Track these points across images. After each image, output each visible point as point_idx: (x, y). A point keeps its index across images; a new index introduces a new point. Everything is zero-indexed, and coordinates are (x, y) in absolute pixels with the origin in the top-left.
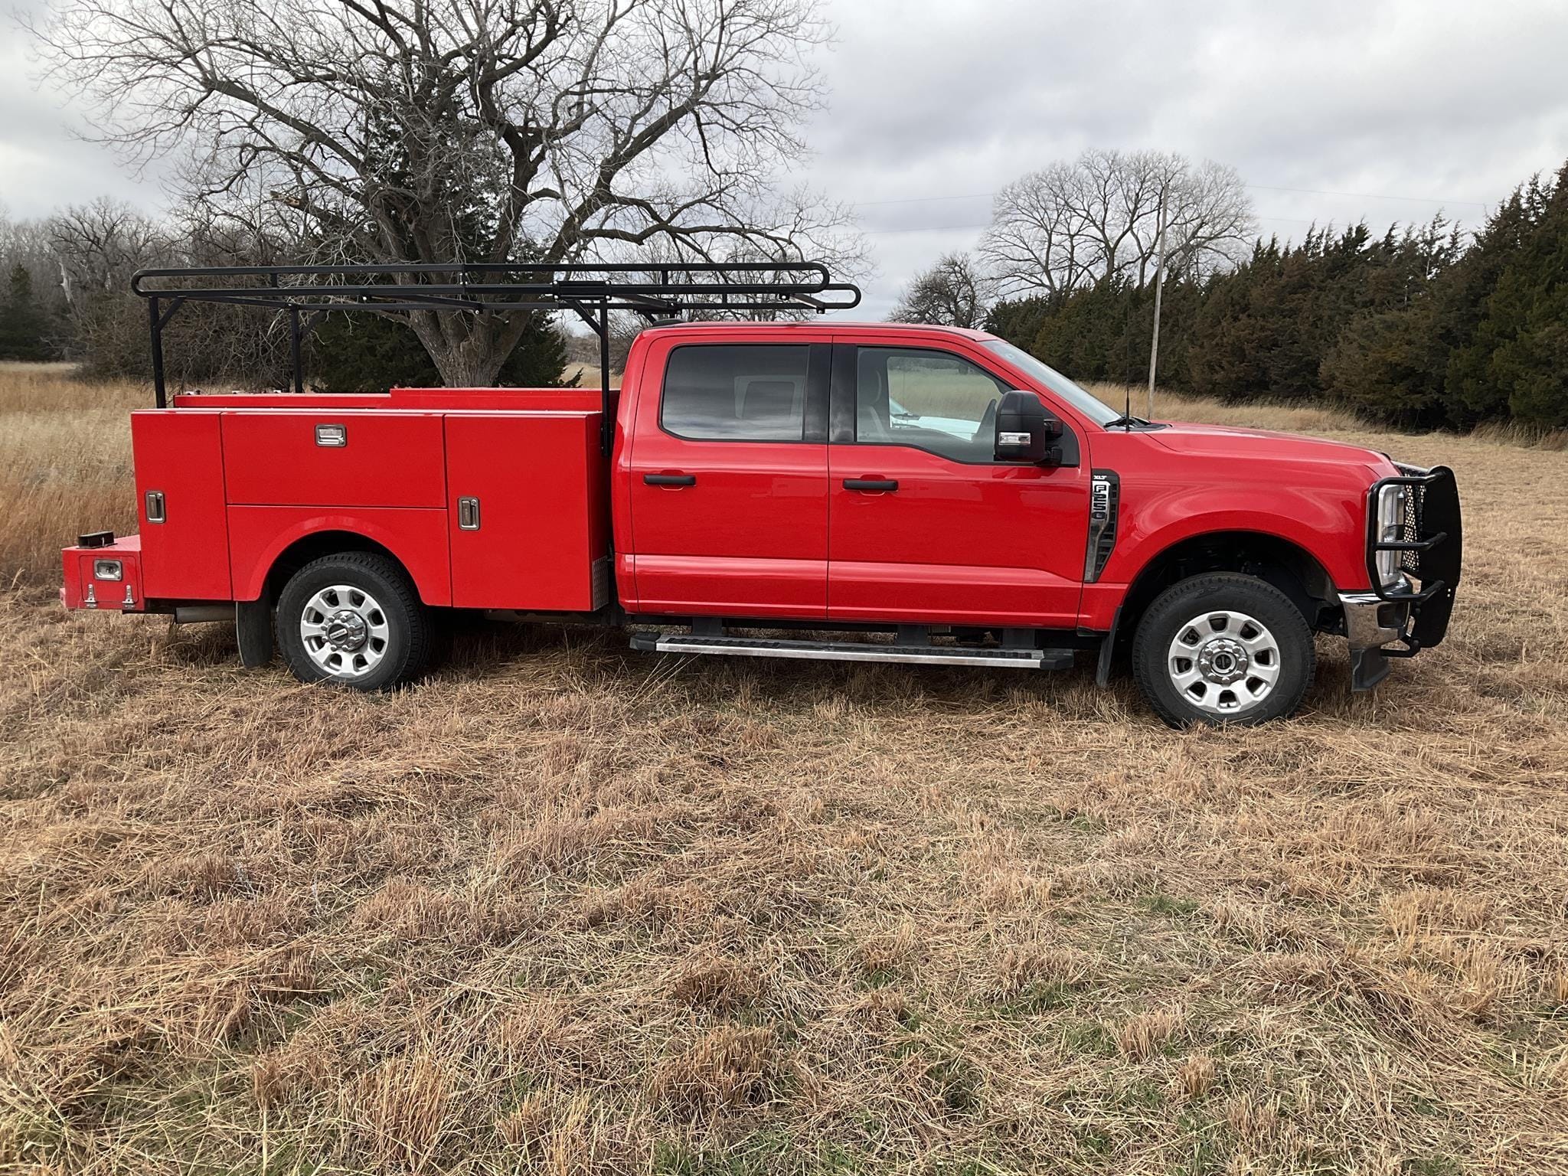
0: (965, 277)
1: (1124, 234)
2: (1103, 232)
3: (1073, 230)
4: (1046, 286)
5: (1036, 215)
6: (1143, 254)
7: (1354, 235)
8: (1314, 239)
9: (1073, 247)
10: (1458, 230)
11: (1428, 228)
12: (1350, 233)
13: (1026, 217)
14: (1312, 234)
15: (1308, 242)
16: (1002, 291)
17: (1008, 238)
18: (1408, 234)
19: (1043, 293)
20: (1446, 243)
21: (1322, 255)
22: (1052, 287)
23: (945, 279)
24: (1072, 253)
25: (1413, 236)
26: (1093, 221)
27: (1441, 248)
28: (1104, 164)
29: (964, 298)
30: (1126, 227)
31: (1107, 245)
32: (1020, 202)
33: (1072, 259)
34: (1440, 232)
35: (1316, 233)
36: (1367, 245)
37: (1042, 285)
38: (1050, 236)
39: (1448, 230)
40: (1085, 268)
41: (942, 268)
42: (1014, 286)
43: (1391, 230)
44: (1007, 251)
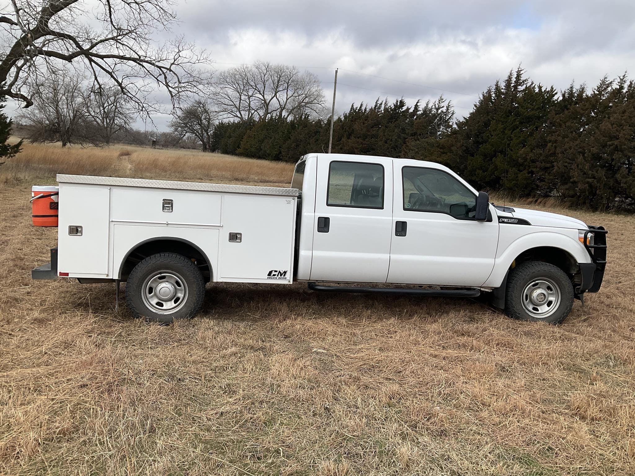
0: (205, 110)
1: (272, 98)
2: (263, 96)
3: (250, 94)
4: (239, 117)
5: (234, 86)
6: (281, 107)
7: (399, 104)
8: (378, 105)
9: (250, 102)
10: (450, 104)
11: (437, 102)
12: (397, 103)
13: (230, 87)
14: (378, 103)
15: (376, 106)
16: (220, 117)
17: (222, 95)
18: (427, 105)
19: (237, 120)
20: (444, 109)
21: (383, 112)
22: (241, 118)
23: (196, 110)
24: (249, 104)
25: (430, 106)
26: (259, 92)
27: (442, 112)
28: (264, 68)
29: (205, 119)
30: (273, 96)
31: (265, 102)
32: (228, 80)
33: (250, 107)
34: (442, 105)
35: (379, 102)
36: (404, 108)
37: (237, 116)
38: (241, 96)
39: (445, 104)
40: (255, 111)
41: (195, 104)
42: (225, 116)
43: (418, 102)
44: (222, 100)
